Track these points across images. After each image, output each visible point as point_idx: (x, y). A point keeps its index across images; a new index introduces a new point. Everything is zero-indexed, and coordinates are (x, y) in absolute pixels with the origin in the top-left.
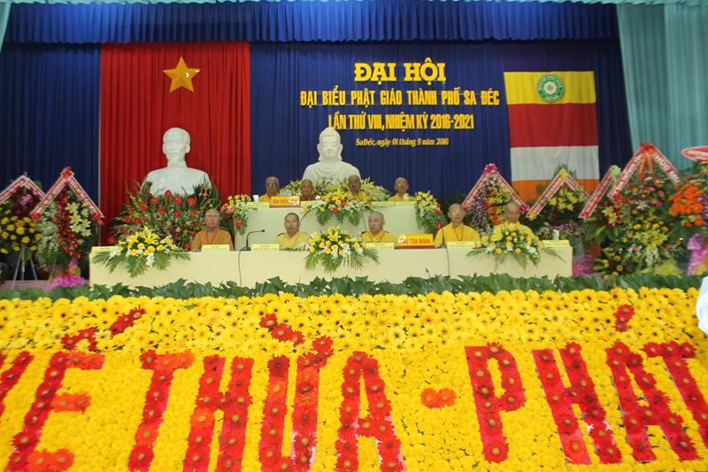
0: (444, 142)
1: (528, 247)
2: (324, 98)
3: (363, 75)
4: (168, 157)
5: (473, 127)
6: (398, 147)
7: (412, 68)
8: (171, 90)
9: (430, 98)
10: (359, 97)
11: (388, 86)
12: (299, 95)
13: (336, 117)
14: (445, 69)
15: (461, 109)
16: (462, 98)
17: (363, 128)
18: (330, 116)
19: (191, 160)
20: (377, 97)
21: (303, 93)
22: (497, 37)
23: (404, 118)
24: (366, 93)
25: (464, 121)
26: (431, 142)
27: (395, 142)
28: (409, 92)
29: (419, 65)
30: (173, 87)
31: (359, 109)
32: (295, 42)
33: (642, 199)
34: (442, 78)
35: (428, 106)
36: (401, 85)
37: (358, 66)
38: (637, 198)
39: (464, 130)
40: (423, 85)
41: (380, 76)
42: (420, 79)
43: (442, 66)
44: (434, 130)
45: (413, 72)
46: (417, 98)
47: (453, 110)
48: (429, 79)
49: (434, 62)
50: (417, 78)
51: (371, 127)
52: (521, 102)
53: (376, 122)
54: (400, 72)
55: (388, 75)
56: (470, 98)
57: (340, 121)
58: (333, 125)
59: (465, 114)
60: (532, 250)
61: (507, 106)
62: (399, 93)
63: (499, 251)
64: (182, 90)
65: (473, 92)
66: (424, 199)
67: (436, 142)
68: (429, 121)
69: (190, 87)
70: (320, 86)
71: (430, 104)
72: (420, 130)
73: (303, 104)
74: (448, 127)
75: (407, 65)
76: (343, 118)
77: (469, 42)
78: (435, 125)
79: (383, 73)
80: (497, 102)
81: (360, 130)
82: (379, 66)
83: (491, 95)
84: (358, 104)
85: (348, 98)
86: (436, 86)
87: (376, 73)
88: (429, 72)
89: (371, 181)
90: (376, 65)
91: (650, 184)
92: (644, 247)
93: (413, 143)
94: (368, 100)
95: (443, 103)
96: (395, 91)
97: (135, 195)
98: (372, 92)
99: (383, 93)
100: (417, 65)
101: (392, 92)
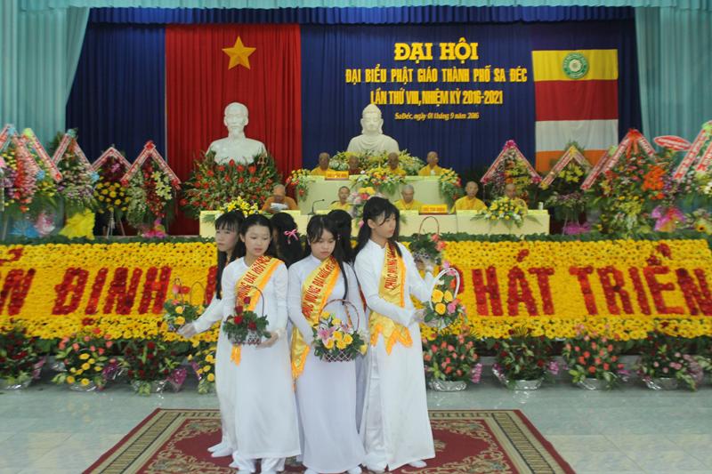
0: (475, 116)
1: (515, 215)
2: (367, 75)
3: (402, 55)
4: (230, 129)
5: (501, 102)
6: (433, 120)
7: (447, 48)
8: (230, 68)
9: (463, 75)
10: (400, 75)
11: (425, 64)
12: (345, 73)
13: (378, 93)
14: (478, 48)
15: (491, 85)
16: (492, 76)
17: (402, 103)
18: (372, 93)
19: (249, 132)
20: (415, 75)
21: (348, 71)
22: (525, 19)
23: (439, 94)
24: (405, 71)
25: (494, 97)
26: (463, 116)
27: (430, 116)
28: (444, 70)
29: (453, 44)
30: (232, 64)
31: (398, 86)
32: (341, 24)
33: (626, 176)
34: (475, 57)
35: (461, 83)
36: (437, 63)
37: (398, 45)
38: (623, 174)
39: (493, 105)
40: (456, 64)
41: (417, 56)
42: (453, 58)
43: (475, 45)
44: (465, 105)
45: (447, 51)
46: (451, 75)
47: (484, 87)
48: (463, 58)
49: (468, 42)
50: (452, 57)
51: (409, 103)
52: (547, 79)
53: (413, 98)
54: (436, 51)
55: (425, 54)
56: (500, 76)
57: (381, 97)
58: (374, 100)
59: (494, 90)
60: (518, 217)
61: (534, 83)
62: (435, 70)
63: (493, 217)
64: (239, 67)
65: (502, 70)
66: (447, 175)
67: (467, 116)
68: (462, 97)
69: (247, 64)
70: (363, 65)
71: (463, 81)
72: (453, 105)
73: (348, 81)
74: (479, 102)
75: (443, 45)
76: (384, 94)
77: (500, 23)
78: (467, 100)
79: (420, 52)
80: (524, 79)
81: (399, 105)
82: (417, 46)
83: (520, 72)
84: (398, 81)
85: (389, 75)
86: (469, 64)
87: (414, 52)
88: (462, 51)
89: (408, 152)
90: (415, 45)
91: (634, 163)
92: (626, 215)
93: (446, 117)
94: (406, 77)
95: (475, 80)
96: (431, 69)
97: (201, 162)
98: (411, 70)
99: (420, 71)
100: (451, 45)
101: (429, 70)
